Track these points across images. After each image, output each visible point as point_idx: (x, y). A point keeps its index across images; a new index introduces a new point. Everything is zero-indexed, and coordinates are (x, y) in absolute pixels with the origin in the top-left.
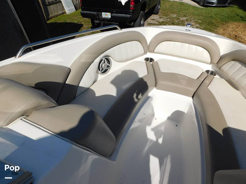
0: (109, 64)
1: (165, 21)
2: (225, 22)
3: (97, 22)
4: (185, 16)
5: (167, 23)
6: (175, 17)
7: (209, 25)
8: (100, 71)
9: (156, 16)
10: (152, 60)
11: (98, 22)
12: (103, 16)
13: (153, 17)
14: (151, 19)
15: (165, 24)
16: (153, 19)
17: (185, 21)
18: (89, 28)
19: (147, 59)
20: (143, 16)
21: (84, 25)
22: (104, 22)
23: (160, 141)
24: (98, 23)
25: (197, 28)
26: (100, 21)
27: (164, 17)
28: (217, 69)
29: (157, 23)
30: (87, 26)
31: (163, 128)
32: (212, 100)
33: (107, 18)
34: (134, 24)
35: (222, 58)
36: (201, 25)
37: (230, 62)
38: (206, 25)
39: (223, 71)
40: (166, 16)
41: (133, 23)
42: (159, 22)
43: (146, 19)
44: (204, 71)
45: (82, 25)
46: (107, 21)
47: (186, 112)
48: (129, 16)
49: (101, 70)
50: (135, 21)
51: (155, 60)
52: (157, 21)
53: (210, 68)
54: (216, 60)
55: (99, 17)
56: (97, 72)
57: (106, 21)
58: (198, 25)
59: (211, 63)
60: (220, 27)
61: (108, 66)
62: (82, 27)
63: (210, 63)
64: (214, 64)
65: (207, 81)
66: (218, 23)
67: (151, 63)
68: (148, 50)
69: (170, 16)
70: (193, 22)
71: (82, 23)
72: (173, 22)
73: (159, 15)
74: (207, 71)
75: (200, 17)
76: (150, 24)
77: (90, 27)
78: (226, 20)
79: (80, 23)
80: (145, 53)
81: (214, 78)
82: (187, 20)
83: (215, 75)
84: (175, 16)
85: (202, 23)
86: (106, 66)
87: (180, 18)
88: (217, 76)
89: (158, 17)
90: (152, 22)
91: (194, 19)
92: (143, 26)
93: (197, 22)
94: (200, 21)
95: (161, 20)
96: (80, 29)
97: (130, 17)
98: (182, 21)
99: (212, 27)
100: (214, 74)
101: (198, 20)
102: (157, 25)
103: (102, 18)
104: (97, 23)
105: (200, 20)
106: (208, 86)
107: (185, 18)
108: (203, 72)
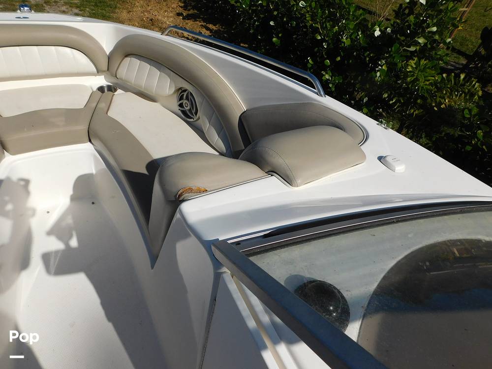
23: (74, 243)
28: (114, 80)
31: (70, 220)
32: (118, 131)
35: (110, 58)
37: (123, 61)
39: (122, 79)
44: (95, 89)
47: (94, 172)
53: (102, 81)
54: (104, 65)
59: (99, 72)
64: (104, 71)
65: (102, 105)
74: (101, 89)
81: (115, 97)
83: (115, 90)
88: (119, 91)
100: (113, 90)
106: (107, 114)
108: (93, 92)
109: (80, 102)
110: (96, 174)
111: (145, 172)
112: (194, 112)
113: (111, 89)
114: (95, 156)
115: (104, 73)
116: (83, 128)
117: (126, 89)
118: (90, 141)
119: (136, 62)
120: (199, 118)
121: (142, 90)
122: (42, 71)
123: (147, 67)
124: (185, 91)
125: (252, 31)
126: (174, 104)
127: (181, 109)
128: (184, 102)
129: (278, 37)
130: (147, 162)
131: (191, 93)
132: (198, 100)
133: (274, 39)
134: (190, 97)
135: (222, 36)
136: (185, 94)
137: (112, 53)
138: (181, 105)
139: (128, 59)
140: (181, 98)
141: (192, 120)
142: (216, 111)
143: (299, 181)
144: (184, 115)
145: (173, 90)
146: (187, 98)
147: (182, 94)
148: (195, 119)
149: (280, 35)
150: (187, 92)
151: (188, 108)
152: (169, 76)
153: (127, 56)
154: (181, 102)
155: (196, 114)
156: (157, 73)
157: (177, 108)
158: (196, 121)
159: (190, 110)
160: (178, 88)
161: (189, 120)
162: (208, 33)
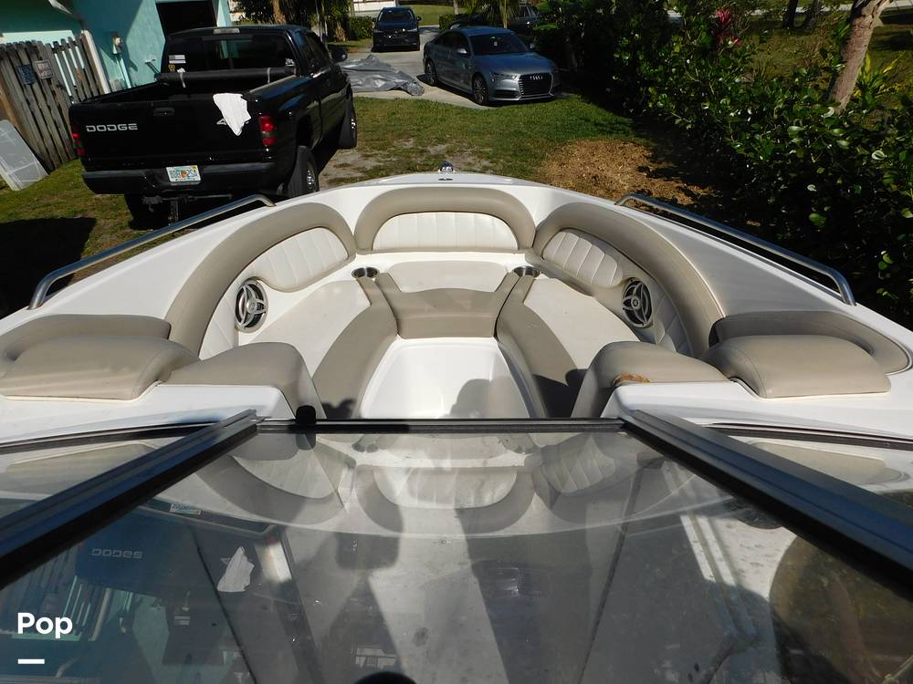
0: (261, 298)
1: (382, 164)
2: (558, 140)
3: (155, 200)
4: (441, 141)
5: (391, 170)
6: (411, 148)
7: (516, 156)
8: (243, 321)
9: (350, 152)
10: (372, 272)
11: (157, 202)
12: (171, 180)
13: (342, 156)
14: (335, 166)
15: (384, 173)
16: (344, 166)
17: (446, 156)
18: (122, 228)
19: (358, 273)
20: (309, 160)
21: (99, 222)
22: (182, 196)
24: (159, 203)
25: (484, 170)
26: (163, 195)
27: (377, 152)
28: (538, 261)
29: (360, 175)
30: (111, 222)
33: (188, 184)
34: (285, 188)
35: (538, 231)
36: (495, 159)
37: (556, 236)
38: (509, 158)
39: (549, 261)
40: (382, 148)
41: (280, 188)
42: (363, 170)
43: (319, 166)
44: (510, 271)
45: (92, 222)
46: (190, 193)
47: (491, 379)
48: (263, 166)
49: (243, 317)
50: (286, 179)
51: (381, 270)
52: (358, 169)
53: (520, 260)
54: (528, 239)
55: (156, 183)
56: (236, 327)
57: (185, 193)
58: (486, 163)
59: (521, 248)
60: (548, 159)
61: (261, 306)
62: (95, 228)
63: (519, 248)
64: (528, 248)
65: (519, 292)
66: (539, 147)
67: (374, 279)
68: (357, 247)
69: (394, 147)
70: (470, 155)
71: (91, 215)
72: (408, 164)
73: (359, 150)
74: (518, 271)
75: (488, 137)
76: (337, 182)
77: (125, 223)
78: (560, 136)
79: (79, 216)
80: (350, 257)
81: (535, 282)
82: (450, 152)
83: (537, 275)
84: (410, 144)
85: (495, 155)
86: (256, 307)
87: (429, 148)
88: (542, 276)
89: (359, 156)
90: (342, 174)
91: (470, 146)
92: (318, 190)
93: (481, 155)
94: (488, 150)
95: (370, 164)
96: (87, 238)
97: (268, 170)
98: (436, 157)
99: (527, 161)
100: (534, 274)
101: (483, 146)
102: (362, 179)
103: (170, 187)
104: (155, 205)
105: (488, 146)
106: (523, 301)
107: (444, 147)
108: (508, 273)
109: (491, 284)
110: (492, 382)
111: (564, 382)
112: (645, 314)
113: (532, 272)
114: (497, 355)
115: (526, 251)
116: (490, 316)
117: (551, 275)
118: (495, 336)
119: (573, 239)
120: (651, 324)
121: (575, 277)
122: (452, 243)
123: (587, 246)
124: (637, 283)
125: (771, 201)
126: (618, 300)
127: (625, 307)
128: (633, 298)
129: (820, 211)
130: (567, 371)
131: (645, 287)
132: (654, 296)
133: (813, 216)
134: (643, 292)
135: (713, 205)
136: (637, 287)
137: (543, 225)
138: (627, 303)
139: (563, 234)
140: (629, 293)
141: (640, 326)
142: (678, 314)
143: (769, 391)
144: (631, 319)
145: (619, 280)
146: (638, 294)
147: (631, 286)
148: (645, 325)
149: (826, 209)
150: (639, 285)
151: (638, 307)
152: (617, 261)
153: (561, 230)
154: (628, 298)
155: (648, 318)
156: (600, 255)
157: (620, 307)
158: (648, 327)
159: (640, 311)
160: (625, 278)
161: (635, 325)
162: (687, 200)
